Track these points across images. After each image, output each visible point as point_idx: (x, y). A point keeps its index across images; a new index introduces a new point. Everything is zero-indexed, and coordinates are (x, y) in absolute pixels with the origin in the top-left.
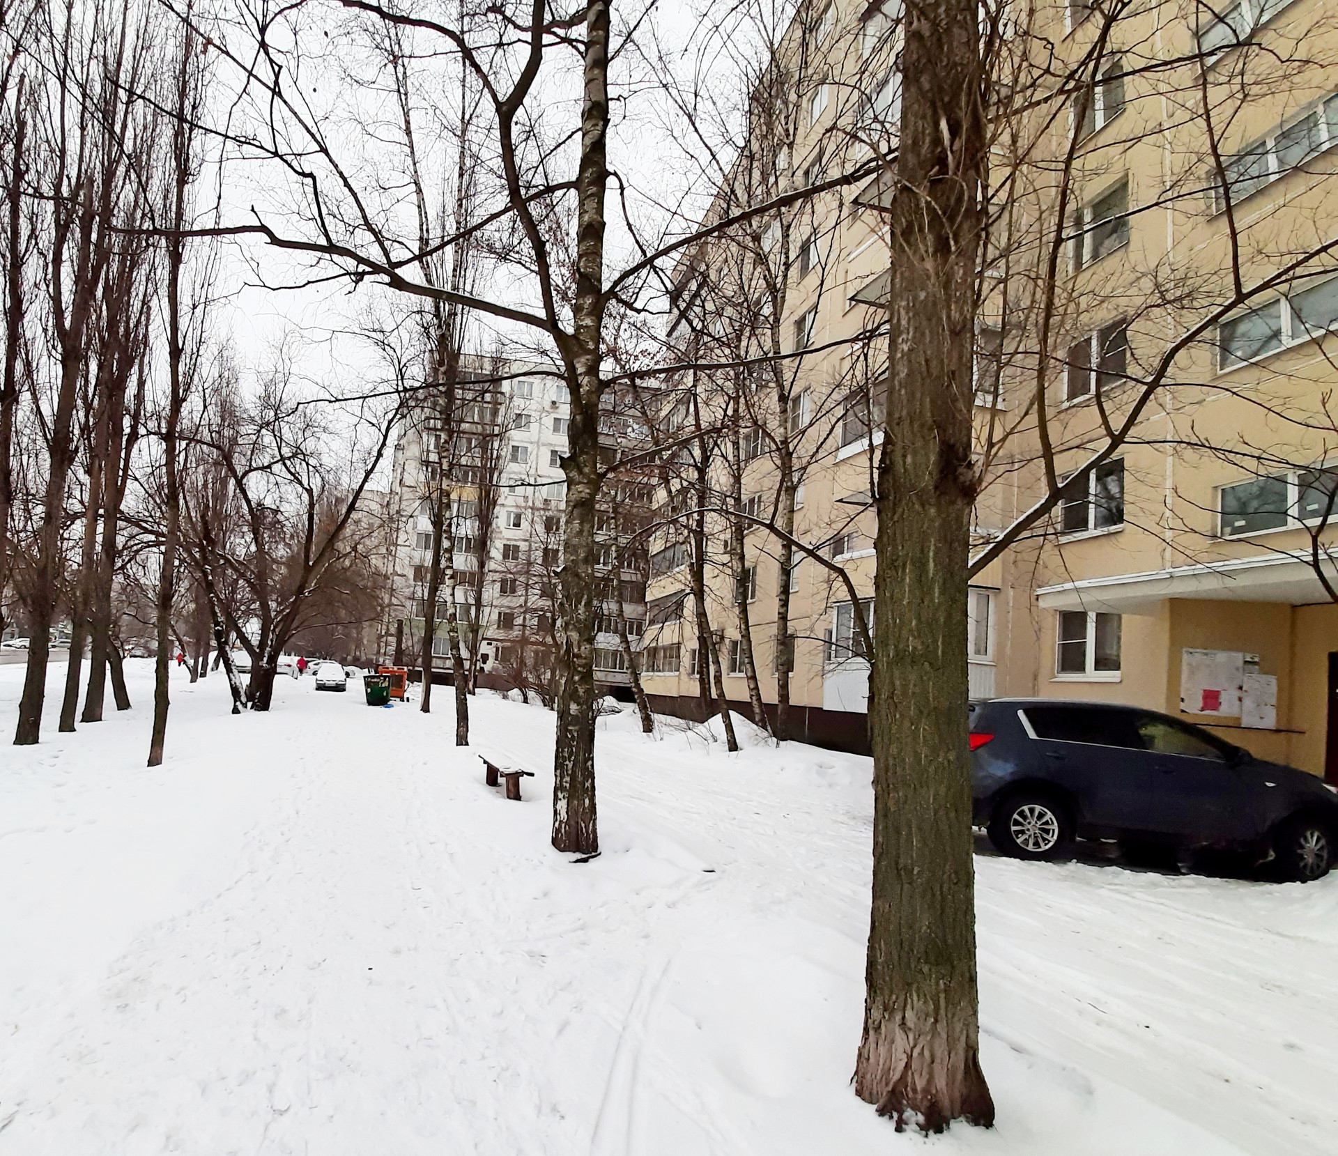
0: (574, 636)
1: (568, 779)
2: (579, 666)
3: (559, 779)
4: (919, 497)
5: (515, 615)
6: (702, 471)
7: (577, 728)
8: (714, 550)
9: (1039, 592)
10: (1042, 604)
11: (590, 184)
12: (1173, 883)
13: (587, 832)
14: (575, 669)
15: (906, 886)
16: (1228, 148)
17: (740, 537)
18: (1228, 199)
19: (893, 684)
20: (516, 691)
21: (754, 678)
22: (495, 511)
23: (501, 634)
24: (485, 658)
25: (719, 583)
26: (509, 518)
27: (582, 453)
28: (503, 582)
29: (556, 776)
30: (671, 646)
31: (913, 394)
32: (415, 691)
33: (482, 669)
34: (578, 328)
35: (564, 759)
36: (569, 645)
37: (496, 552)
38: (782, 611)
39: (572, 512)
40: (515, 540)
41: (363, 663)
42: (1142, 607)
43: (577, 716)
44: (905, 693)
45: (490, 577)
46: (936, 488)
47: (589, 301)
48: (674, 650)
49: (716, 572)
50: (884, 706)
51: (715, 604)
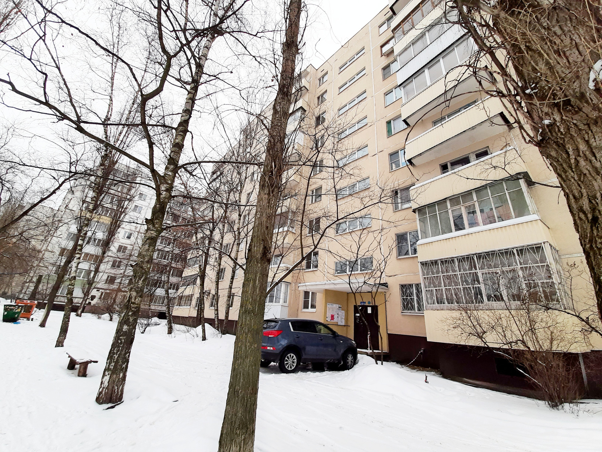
0: (134, 294)
1: (113, 364)
2: (133, 308)
3: (108, 364)
4: (257, 260)
5: (117, 278)
6: (212, 232)
7: (125, 337)
8: (212, 261)
9: (299, 285)
10: (300, 289)
11: (180, 131)
12: (322, 375)
13: (118, 391)
14: (131, 309)
15: (237, 398)
16: (338, 187)
17: (220, 258)
18: (337, 198)
19: (242, 320)
20: (107, 315)
21: (217, 310)
22: (118, 230)
23: (106, 286)
24: (93, 298)
25: (211, 273)
26: (125, 234)
27: (156, 219)
28: (114, 262)
29: (107, 363)
30: (189, 296)
31: (258, 230)
32: (38, 314)
33: (90, 303)
34: (165, 174)
35: (114, 353)
36: (130, 298)
37: (114, 248)
38: (230, 285)
39: (146, 241)
40: (126, 244)
41: (8, 296)
42: (320, 291)
43: (126, 331)
44: (245, 324)
45: (106, 260)
46: (261, 258)
47: (172, 167)
48: (190, 297)
49: (211, 268)
50: (239, 328)
51: (209, 280)
